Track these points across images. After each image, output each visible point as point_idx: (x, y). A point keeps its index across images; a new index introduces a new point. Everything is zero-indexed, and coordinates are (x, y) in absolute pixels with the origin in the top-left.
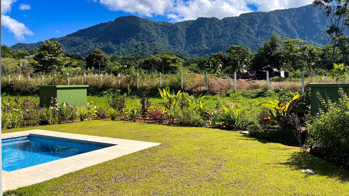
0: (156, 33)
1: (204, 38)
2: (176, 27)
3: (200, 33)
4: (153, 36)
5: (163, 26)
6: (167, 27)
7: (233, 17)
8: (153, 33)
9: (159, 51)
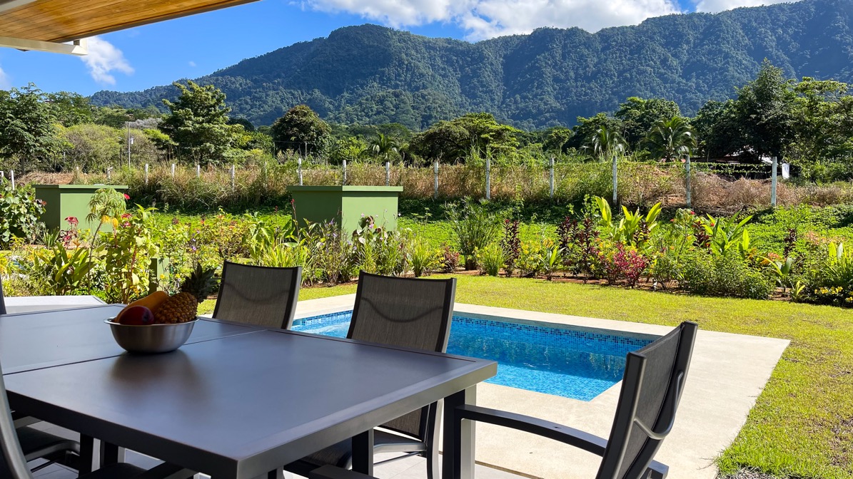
0: (429, 68)
1: (550, 80)
2: (478, 52)
3: (539, 68)
4: (422, 75)
5: (447, 49)
6: (457, 53)
7: (626, 27)
8: (423, 67)
9: (437, 112)
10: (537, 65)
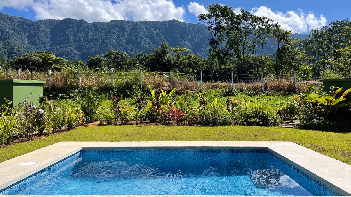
0: (11, 30)
1: (72, 41)
2: (37, 25)
3: (67, 35)
4: (7, 33)
5: (20, 22)
6: (26, 24)
7: (104, 22)
8: (8, 29)
9: (16, 50)
10: (66, 33)
